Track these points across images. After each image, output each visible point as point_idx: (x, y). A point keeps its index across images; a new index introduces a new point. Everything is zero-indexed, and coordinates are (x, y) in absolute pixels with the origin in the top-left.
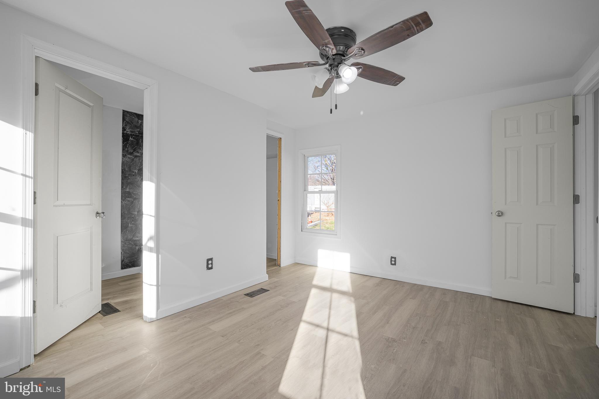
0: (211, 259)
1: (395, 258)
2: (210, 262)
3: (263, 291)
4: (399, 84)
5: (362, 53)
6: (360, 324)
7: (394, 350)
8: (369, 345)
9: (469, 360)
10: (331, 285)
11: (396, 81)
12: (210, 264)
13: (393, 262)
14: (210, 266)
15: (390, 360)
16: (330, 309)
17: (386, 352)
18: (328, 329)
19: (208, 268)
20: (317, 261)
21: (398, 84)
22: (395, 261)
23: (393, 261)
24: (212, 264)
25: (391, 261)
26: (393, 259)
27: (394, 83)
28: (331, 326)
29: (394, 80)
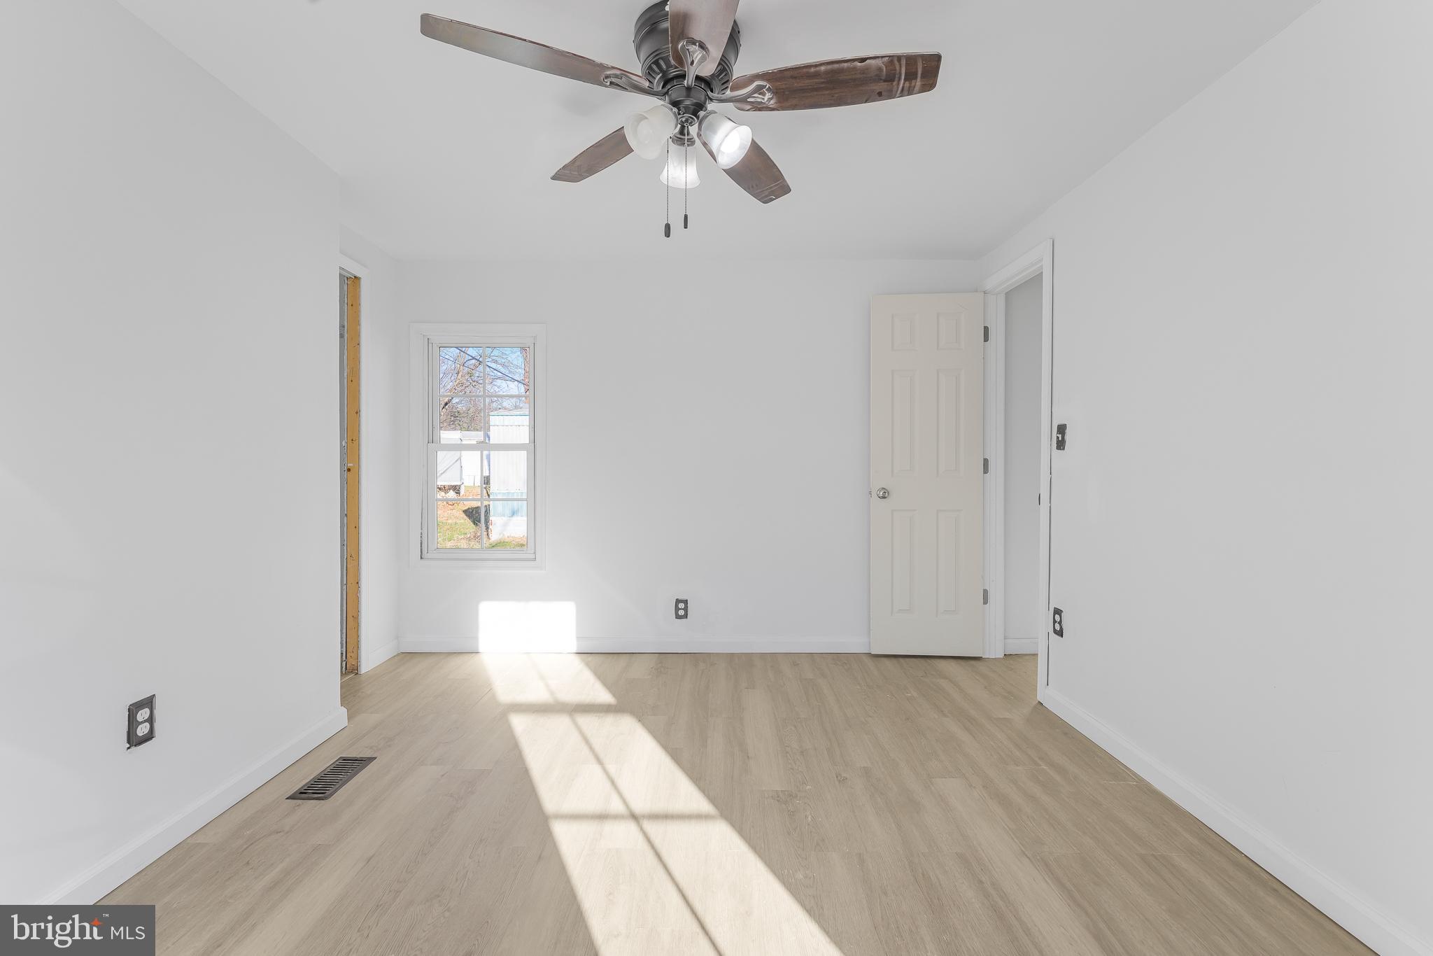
0: (149, 702)
1: (686, 602)
2: (143, 714)
3: (349, 767)
4: (774, 199)
5: (763, 99)
6: (698, 778)
7: (806, 817)
8: (753, 827)
9: (933, 788)
10: (552, 693)
11: (772, 193)
12: (145, 721)
13: (681, 613)
14: (142, 730)
15: (818, 844)
16: (599, 761)
17: (797, 828)
18: (634, 817)
19: (134, 740)
20: (476, 638)
21: (772, 200)
22: (686, 609)
23: (682, 609)
24: (151, 720)
25: (677, 609)
26: (681, 605)
27: (766, 196)
28: (639, 806)
29: (771, 188)
